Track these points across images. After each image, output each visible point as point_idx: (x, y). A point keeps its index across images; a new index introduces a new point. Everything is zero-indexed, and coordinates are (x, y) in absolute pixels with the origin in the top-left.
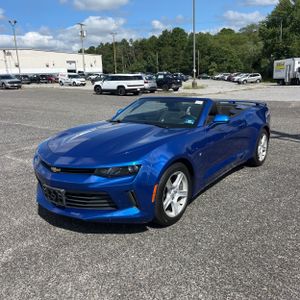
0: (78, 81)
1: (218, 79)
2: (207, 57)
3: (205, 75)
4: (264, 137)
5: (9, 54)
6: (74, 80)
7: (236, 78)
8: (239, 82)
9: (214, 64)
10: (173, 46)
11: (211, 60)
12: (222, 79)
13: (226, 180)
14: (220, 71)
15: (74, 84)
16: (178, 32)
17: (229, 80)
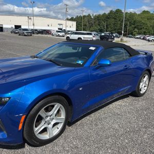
0: (61, 34)
1: (137, 38)
2: (133, 26)
3: (130, 36)
4: (147, 77)
5: (30, 19)
6: (59, 33)
7: (148, 38)
8: (149, 41)
9: (136, 30)
10: (115, 19)
11: (135, 27)
12: (140, 38)
13: (111, 106)
14: (139, 34)
15: (59, 36)
16: (118, 11)
17: (143, 39)
